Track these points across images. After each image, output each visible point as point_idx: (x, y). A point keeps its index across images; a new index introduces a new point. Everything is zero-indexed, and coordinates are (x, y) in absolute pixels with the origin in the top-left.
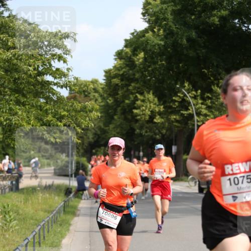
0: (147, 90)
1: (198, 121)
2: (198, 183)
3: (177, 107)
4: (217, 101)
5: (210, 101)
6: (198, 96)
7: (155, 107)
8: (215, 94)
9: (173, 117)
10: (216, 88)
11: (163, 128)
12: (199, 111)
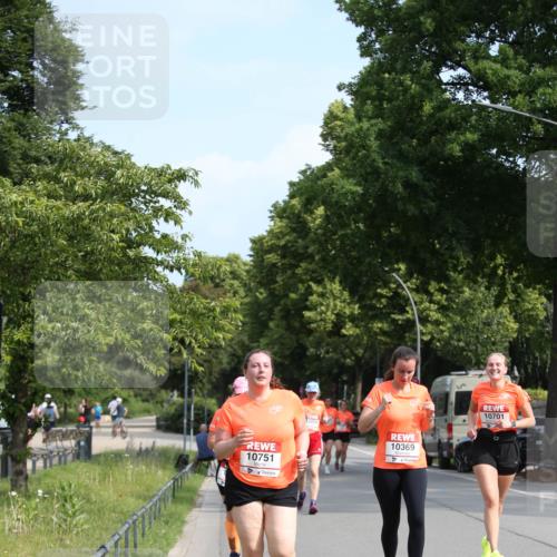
0: (329, 275)
1: (422, 334)
3: (384, 307)
4: (459, 297)
5: (445, 296)
7: (344, 307)
8: (454, 285)
9: (377, 325)
11: (359, 345)
12: (424, 314)
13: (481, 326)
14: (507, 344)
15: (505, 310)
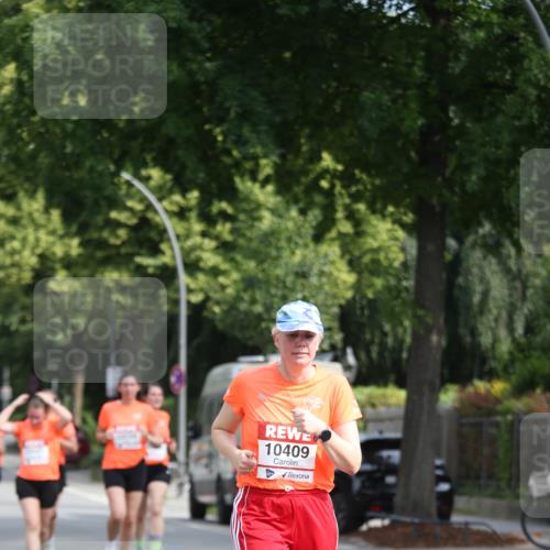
0: (26, 186)
1: (190, 291)
2: (187, 487)
3: (124, 243)
4: (252, 227)
5: (228, 226)
6: (190, 210)
7: (53, 244)
8: (244, 206)
9: (111, 277)
10: (249, 184)
12: (193, 256)
13: (290, 280)
14: (336, 310)
15: (332, 250)
